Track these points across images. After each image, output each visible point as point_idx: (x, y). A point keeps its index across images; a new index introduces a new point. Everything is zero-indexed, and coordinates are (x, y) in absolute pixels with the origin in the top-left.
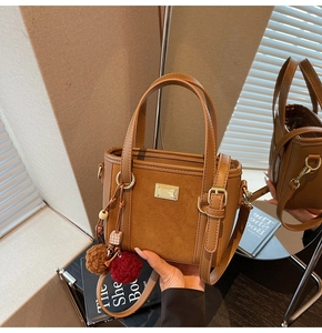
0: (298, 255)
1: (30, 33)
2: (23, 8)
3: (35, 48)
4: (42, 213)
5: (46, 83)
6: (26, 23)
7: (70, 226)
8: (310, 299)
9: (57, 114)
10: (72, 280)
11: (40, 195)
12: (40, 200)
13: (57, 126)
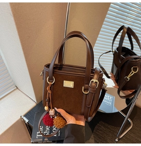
0: (122, 111)
1: (13, 15)
2: (11, 4)
3: (15, 20)
4: (15, 92)
5: (19, 36)
6: (12, 10)
7: (27, 97)
10: (27, 121)
11: (14, 84)
12: (14, 86)
13: (23, 54)
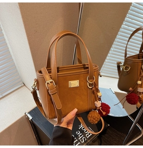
0: (131, 115)
1: (20, 7)
4: (22, 88)
5: (26, 30)
8: (136, 137)
9: (30, 44)
10: (31, 118)
11: (21, 80)
12: (21, 83)
13: (29, 49)
